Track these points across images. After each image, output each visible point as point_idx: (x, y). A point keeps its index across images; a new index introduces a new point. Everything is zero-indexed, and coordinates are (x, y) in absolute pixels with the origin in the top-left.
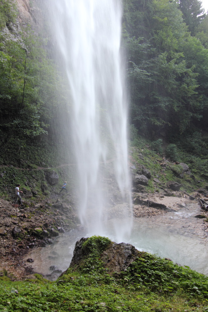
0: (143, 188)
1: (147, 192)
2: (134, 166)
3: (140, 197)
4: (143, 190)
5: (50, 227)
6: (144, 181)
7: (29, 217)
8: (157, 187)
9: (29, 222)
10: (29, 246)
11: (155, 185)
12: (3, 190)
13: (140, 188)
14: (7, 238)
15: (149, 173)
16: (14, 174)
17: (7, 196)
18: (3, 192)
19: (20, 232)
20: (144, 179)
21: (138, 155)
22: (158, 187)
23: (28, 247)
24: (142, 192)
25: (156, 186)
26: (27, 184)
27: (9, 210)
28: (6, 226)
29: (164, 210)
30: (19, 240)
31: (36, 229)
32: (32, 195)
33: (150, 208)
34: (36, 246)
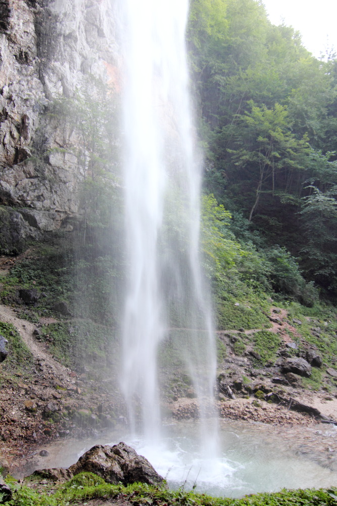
0: (295, 380)
1: (303, 388)
2: (294, 344)
3: (285, 392)
4: (295, 383)
5: (107, 412)
6: (301, 368)
7: (84, 393)
8: (328, 383)
9: (78, 399)
10: (60, 433)
11: (325, 378)
12: (65, 351)
13: (291, 378)
14: (34, 416)
15: (318, 357)
16: (89, 331)
17: (68, 359)
18: (65, 354)
19: (55, 411)
20: (301, 366)
21: (311, 329)
22: (332, 383)
23: (58, 435)
24: (294, 386)
25: (327, 381)
26: (102, 348)
27: (60, 379)
28: (41, 398)
29: (316, 419)
30: (49, 423)
31: (81, 411)
32: (105, 365)
33: (292, 412)
34: (70, 435)
